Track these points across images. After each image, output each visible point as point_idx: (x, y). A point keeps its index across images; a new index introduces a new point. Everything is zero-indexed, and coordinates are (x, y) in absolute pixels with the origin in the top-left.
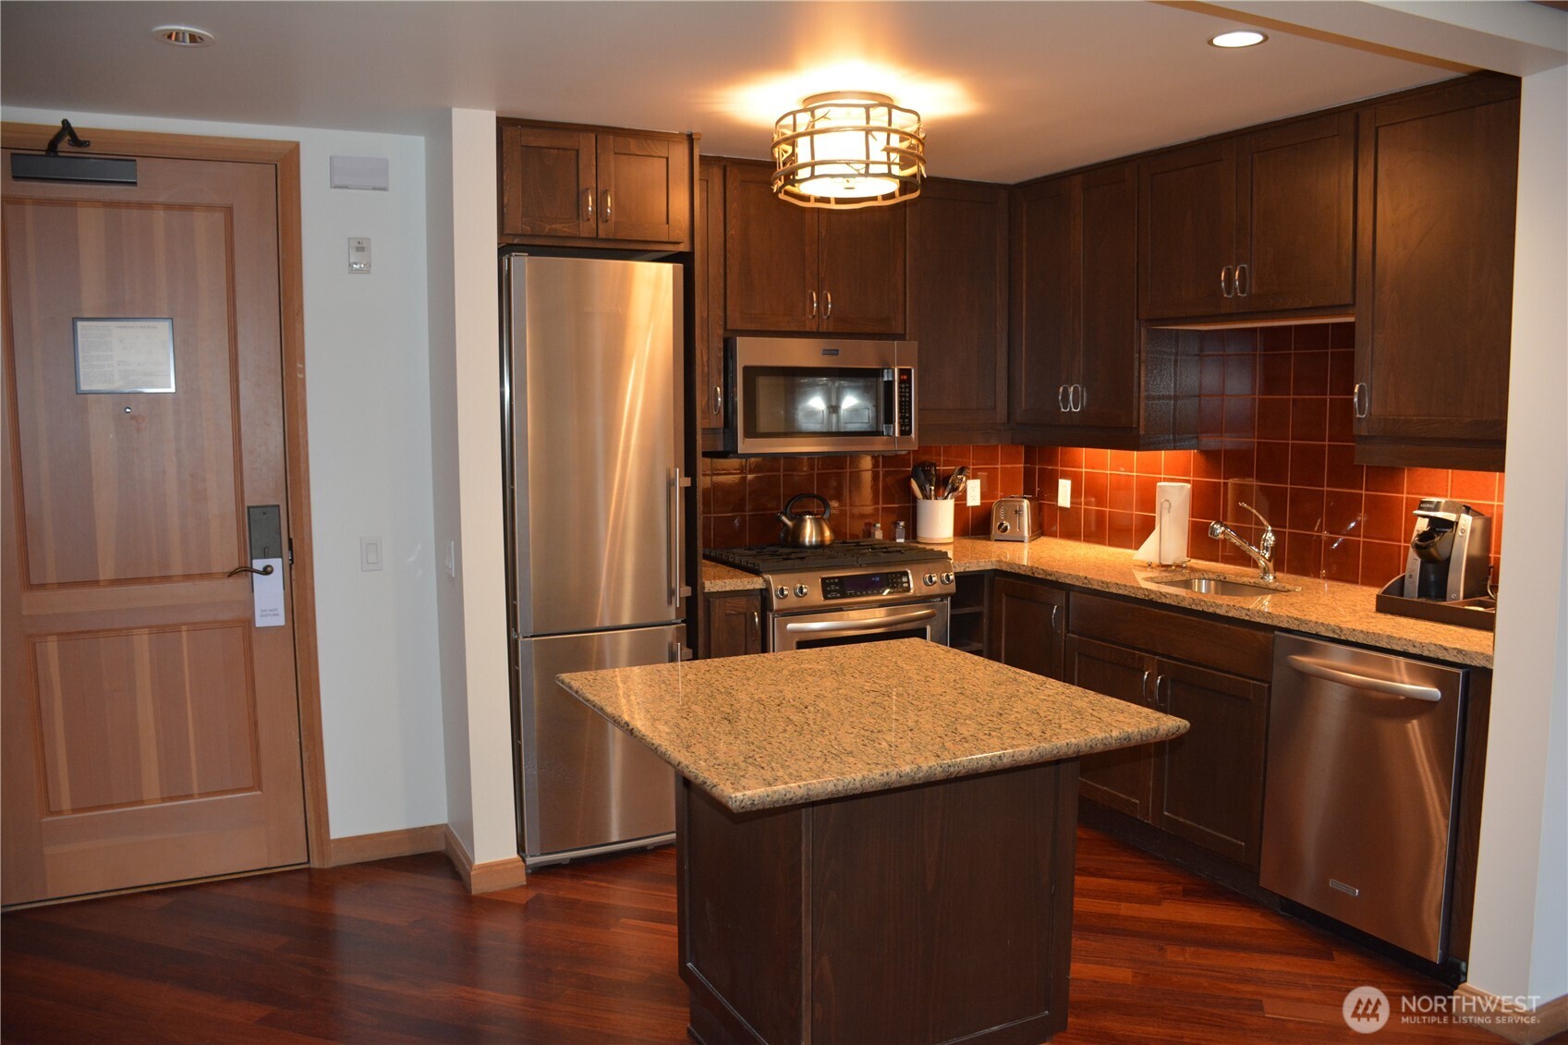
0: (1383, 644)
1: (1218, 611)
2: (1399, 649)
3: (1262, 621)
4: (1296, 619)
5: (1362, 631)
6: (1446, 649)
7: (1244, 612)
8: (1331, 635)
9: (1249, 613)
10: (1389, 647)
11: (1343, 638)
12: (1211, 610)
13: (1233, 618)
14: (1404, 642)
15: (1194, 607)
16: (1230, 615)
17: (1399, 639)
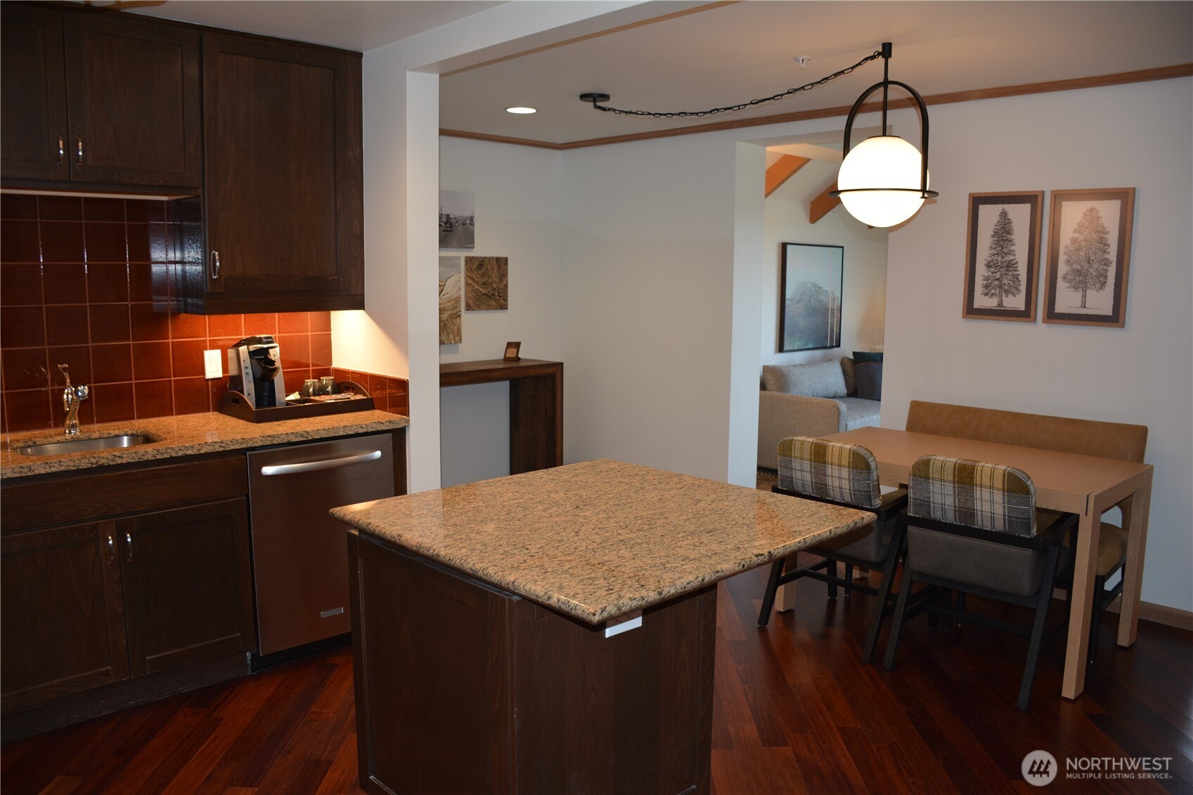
0: (341, 433)
1: (189, 452)
2: (352, 433)
3: (237, 447)
4: (270, 436)
5: (324, 429)
6: (382, 423)
7: (217, 446)
8: (300, 439)
9: (223, 445)
10: (345, 434)
11: (310, 438)
12: (180, 454)
13: (206, 454)
14: (355, 427)
15: (159, 457)
16: (202, 452)
17: (351, 426)
